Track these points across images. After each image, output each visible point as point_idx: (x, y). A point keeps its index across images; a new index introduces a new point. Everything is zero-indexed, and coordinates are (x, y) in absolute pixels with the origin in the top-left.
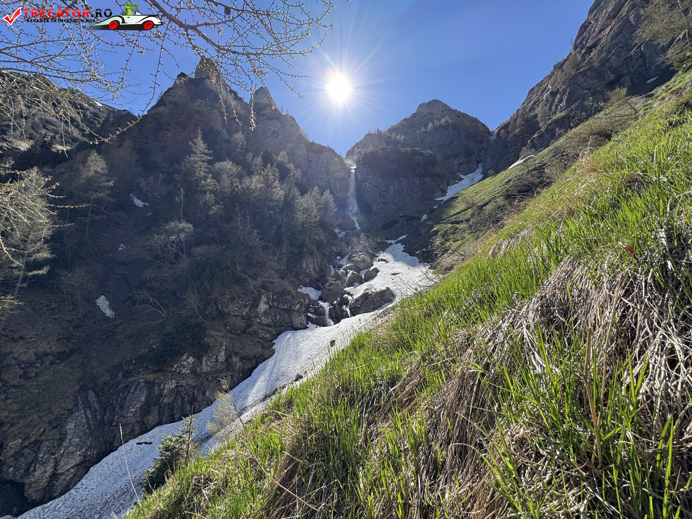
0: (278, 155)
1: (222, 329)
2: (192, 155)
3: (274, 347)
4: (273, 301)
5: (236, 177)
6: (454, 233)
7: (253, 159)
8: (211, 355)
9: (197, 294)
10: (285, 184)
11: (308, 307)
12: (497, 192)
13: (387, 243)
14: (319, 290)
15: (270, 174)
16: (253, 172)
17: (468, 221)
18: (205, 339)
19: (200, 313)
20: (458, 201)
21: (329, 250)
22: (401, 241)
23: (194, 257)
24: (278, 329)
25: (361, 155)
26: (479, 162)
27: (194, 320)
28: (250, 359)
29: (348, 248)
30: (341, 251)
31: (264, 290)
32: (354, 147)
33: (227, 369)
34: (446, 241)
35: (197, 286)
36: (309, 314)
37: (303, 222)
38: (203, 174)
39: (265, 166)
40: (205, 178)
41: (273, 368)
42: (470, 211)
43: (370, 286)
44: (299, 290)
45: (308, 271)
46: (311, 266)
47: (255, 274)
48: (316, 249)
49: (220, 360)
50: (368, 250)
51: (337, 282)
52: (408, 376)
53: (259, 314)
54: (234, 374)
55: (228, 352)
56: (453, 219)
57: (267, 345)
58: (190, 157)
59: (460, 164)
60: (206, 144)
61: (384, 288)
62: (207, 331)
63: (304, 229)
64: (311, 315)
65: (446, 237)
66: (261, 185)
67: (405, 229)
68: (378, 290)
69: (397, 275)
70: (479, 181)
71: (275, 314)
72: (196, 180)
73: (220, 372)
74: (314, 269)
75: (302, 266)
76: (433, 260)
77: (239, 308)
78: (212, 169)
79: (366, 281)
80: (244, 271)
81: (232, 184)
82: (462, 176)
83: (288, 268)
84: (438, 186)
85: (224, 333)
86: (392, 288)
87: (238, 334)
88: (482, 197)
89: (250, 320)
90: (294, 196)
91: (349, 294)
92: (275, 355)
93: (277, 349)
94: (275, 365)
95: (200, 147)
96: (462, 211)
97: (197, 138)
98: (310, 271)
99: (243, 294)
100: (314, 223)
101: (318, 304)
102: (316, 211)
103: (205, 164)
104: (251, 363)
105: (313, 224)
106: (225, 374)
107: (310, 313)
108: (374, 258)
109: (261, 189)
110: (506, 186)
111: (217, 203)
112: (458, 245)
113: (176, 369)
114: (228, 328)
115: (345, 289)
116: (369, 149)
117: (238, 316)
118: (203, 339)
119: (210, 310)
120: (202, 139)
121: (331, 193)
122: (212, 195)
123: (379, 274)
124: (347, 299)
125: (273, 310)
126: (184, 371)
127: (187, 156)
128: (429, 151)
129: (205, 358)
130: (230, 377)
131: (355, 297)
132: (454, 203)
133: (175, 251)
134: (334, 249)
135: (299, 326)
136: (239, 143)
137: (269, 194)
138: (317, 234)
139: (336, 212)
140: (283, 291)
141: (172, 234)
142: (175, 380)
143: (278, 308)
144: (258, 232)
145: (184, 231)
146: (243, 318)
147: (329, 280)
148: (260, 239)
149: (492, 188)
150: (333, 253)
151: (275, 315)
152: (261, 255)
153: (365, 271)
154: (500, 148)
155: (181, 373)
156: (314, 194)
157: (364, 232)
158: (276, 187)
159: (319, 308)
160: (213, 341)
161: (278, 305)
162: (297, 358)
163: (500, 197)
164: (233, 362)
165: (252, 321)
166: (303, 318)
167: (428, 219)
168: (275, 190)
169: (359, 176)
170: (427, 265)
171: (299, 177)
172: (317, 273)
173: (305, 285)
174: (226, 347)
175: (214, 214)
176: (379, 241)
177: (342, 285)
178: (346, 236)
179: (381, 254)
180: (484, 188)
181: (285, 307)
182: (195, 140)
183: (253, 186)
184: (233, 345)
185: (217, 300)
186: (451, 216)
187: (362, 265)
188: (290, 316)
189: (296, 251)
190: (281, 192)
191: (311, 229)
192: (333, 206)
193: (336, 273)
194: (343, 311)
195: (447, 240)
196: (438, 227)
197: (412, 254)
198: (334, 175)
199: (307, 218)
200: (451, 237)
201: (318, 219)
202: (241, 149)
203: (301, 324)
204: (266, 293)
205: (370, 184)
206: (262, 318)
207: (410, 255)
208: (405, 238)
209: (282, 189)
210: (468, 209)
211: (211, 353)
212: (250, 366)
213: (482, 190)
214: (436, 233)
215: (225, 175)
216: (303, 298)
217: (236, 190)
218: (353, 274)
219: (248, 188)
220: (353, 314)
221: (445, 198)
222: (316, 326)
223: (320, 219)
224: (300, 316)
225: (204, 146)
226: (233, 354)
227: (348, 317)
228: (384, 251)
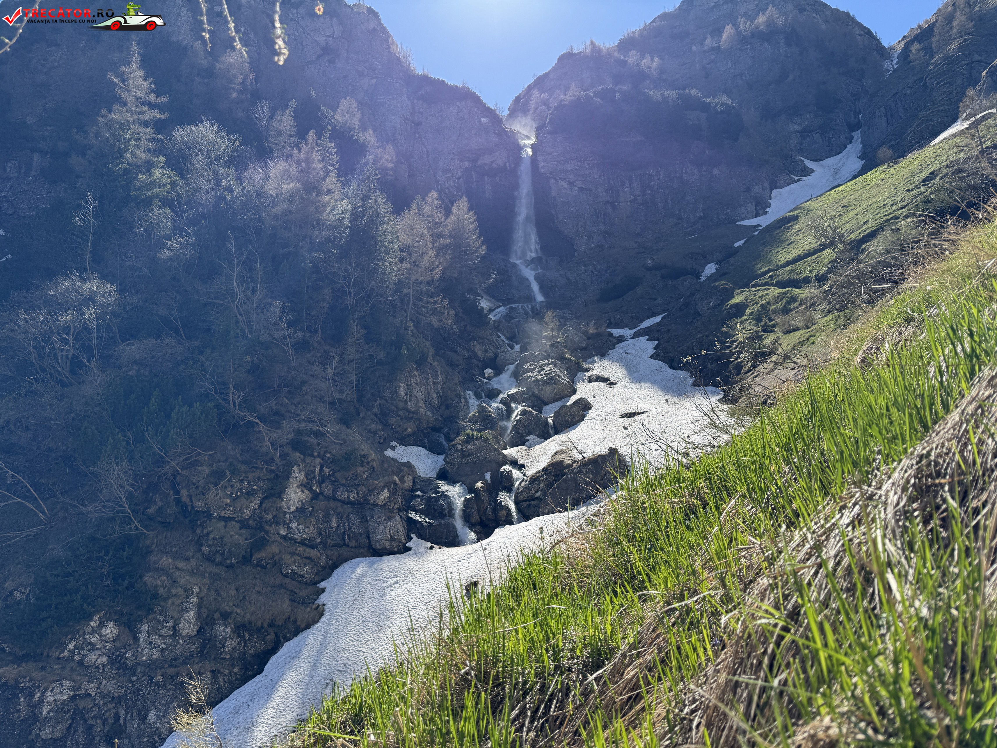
0: (334, 108)
1: (190, 554)
2: (115, 107)
3: (323, 599)
4: (321, 482)
5: (227, 164)
6: (786, 311)
7: (272, 117)
8: (161, 618)
9: (125, 463)
10: (354, 185)
11: (410, 496)
12: (899, 205)
13: (611, 335)
14: (439, 453)
15: (315, 156)
16: (271, 151)
17: (821, 279)
18: (147, 578)
19: (133, 511)
20: (797, 227)
21: (464, 353)
22: (649, 333)
23: (120, 368)
24: (334, 553)
25: (549, 109)
26: (853, 128)
27: (117, 528)
28: (260, 630)
29: (512, 348)
30: (496, 355)
31: (298, 454)
32: (530, 88)
33: (203, 655)
34: (764, 331)
35: (128, 443)
36: (413, 515)
37: (399, 281)
38: (144, 157)
39: (302, 135)
40: (149, 166)
41: (319, 653)
42: (828, 255)
43: (567, 445)
44: (389, 453)
45: (411, 406)
46: (419, 392)
47: (276, 413)
48: (432, 351)
49: (184, 633)
50: (564, 354)
51: (485, 433)
52: (632, 647)
53: (285, 513)
54: (219, 666)
55: (204, 610)
56: (784, 274)
57: (303, 593)
58: (110, 112)
59: (805, 133)
60: (151, 80)
61: (602, 450)
62: (153, 558)
63: (402, 299)
64: (418, 518)
65: (765, 320)
66: (292, 185)
67: (660, 300)
68: (588, 455)
69: (636, 417)
70: (855, 177)
71: (327, 515)
72: (127, 172)
73: (185, 663)
74: (427, 402)
75: (396, 392)
76: (728, 381)
77: (234, 500)
78: (167, 143)
79: (557, 432)
80: (246, 405)
81: (218, 183)
82: (809, 164)
83: (360, 398)
84: (748, 190)
85: (193, 562)
86: (624, 450)
87: (231, 567)
88: (862, 219)
89: (261, 529)
90: (378, 214)
91: (514, 463)
92: (324, 619)
93: (329, 605)
94: (323, 645)
95: (136, 86)
96: (808, 254)
97: (129, 64)
98: (418, 407)
99: (245, 463)
100: (428, 283)
101: (436, 489)
102: (432, 253)
103: (150, 132)
104: (263, 640)
105: (424, 288)
106: (196, 667)
107: (416, 511)
108: (580, 375)
109: (292, 197)
110: (922, 189)
111: (178, 230)
112: (796, 341)
113: (72, 652)
114: (206, 549)
115: (505, 452)
116: (570, 93)
117: (230, 519)
118: (141, 577)
119: (160, 503)
120: (141, 67)
121: (470, 209)
122: (168, 211)
123: (591, 414)
124: (509, 477)
125: (322, 504)
126: (92, 657)
127: (103, 111)
128: (725, 99)
129: (145, 627)
130: (209, 675)
131: (530, 471)
132: (787, 234)
133: (72, 352)
134: (478, 349)
135: (387, 545)
136: (235, 76)
137: (312, 209)
138: (435, 312)
139: (483, 257)
140: (348, 457)
141: (63, 308)
142: (71, 680)
143: (335, 498)
144: (284, 307)
145: (95, 302)
146: (243, 524)
147: (465, 428)
148: (290, 324)
149: (886, 194)
150: (474, 361)
151: (327, 518)
152: (293, 364)
153: (557, 406)
154: (908, 92)
155: (86, 663)
156: (427, 209)
157: (555, 309)
158: (329, 192)
159: (438, 498)
160: (168, 584)
161: (334, 491)
162: (381, 627)
163: (906, 217)
164: (216, 636)
165: (267, 532)
166: (398, 524)
167: (720, 275)
168: (327, 199)
169: (541, 164)
170: (714, 393)
171: (389, 165)
172: (434, 410)
173: (405, 441)
174: (201, 599)
175: (170, 259)
176: (592, 331)
177: (498, 441)
178: (508, 317)
179: (596, 364)
180: (866, 195)
181: (353, 497)
182: (124, 69)
183: (270, 188)
184: (219, 594)
185: (178, 479)
186: (779, 268)
187: (547, 392)
188: (364, 520)
189: (381, 355)
190: (344, 205)
191: (420, 300)
192: (476, 240)
193: (482, 410)
194: (499, 507)
195: (767, 330)
196: (746, 294)
197: (674, 364)
198: (480, 162)
199: (409, 270)
200: (778, 320)
201: (437, 274)
202: (240, 92)
203: (392, 539)
204: (303, 461)
205: (571, 184)
206: (293, 525)
207: (672, 367)
208: (658, 324)
209: (345, 196)
210: (823, 249)
211: (160, 613)
212: (260, 646)
213: (860, 201)
214: (739, 310)
215: (200, 158)
216: (397, 474)
217: (229, 196)
218: (524, 413)
219: (259, 194)
220: (525, 515)
221: (764, 221)
222: (429, 545)
223: (443, 273)
224: (389, 518)
225: (146, 84)
226: (217, 615)
227: (511, 523)
228: (603, 354)
